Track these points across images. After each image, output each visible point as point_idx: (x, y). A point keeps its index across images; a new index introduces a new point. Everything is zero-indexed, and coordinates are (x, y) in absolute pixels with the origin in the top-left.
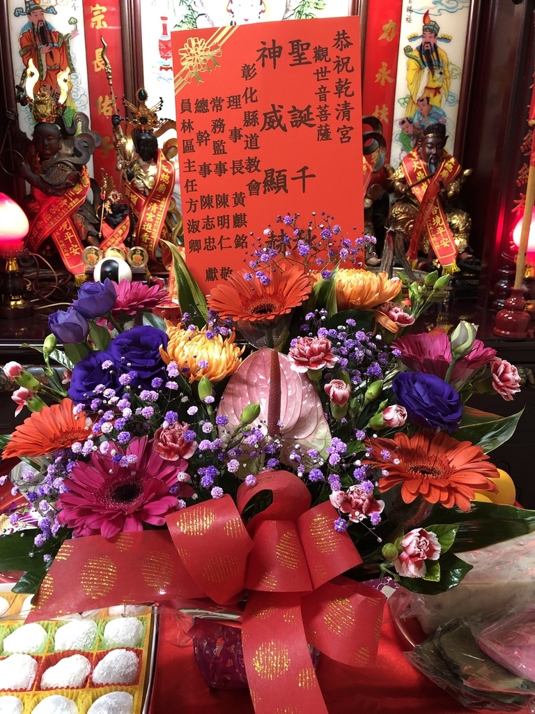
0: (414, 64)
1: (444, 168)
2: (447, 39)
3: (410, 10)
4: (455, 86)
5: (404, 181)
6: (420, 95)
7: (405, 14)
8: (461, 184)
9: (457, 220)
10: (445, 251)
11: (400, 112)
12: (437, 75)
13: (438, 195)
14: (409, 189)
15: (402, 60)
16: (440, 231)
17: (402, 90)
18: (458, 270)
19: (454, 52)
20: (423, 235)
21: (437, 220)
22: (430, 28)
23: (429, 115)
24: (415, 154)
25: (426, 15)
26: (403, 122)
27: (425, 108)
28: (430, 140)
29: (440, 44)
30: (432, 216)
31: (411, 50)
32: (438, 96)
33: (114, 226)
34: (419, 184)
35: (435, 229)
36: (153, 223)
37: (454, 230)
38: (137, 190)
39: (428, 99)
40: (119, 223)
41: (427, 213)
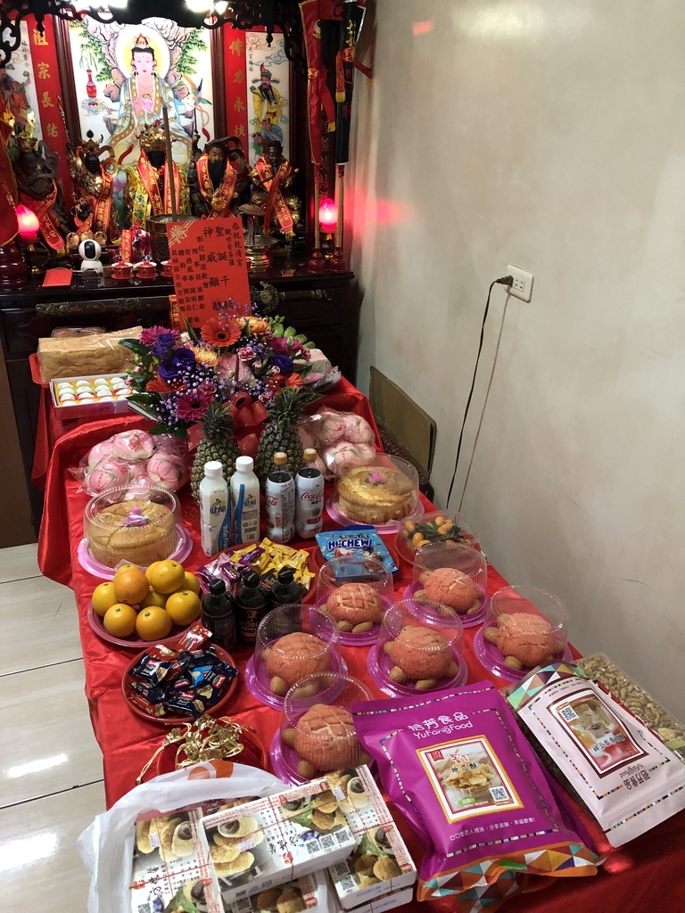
0: (257, 98)
1: (281, 170)
2: (277, 82)
3: (251, 63)
4: (285, 111)
5: (257, 177)
6: (263, 118)
7: (248, 66)
8: (293, 179)
9: (292, 203)
10: (287, 223)
11: (252, 129)
12: (273, 105)
13: (280, 188)
14: (262, 183)
15: (250, 95)
16: (283, 210)
17: (251, 115)
18: (295, 235)
19: (282, 89)
20: (273, 213)
21: (281, 203)
22: (266, 75)
23: (271, 130)
24: (263, 159)
25: (262, 66)
26: (254, 136)
27: (268, 126)
28: (272, 151)
29: (273, 85)
30: (277, 201)
31: (255, 89)
32: (275, 118)
33: (83, 219)
34: (268, 180)
35: (280, 208)
36: (103, 215)
37: (291, 209)
38: (91, 194)
39: (269, 120)
40: (87, 218)
41: (274, 199)
